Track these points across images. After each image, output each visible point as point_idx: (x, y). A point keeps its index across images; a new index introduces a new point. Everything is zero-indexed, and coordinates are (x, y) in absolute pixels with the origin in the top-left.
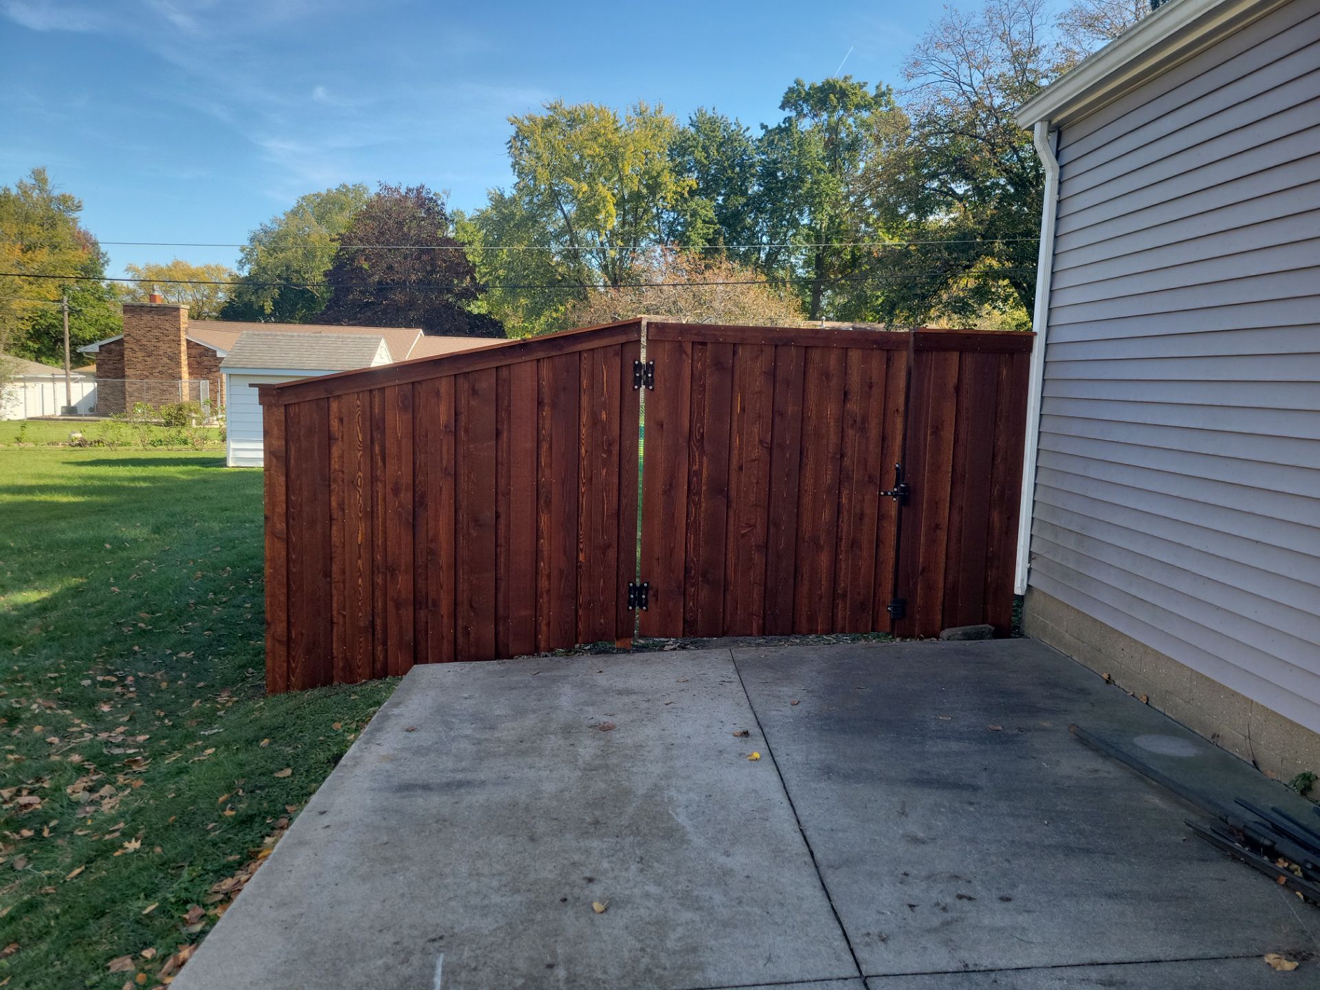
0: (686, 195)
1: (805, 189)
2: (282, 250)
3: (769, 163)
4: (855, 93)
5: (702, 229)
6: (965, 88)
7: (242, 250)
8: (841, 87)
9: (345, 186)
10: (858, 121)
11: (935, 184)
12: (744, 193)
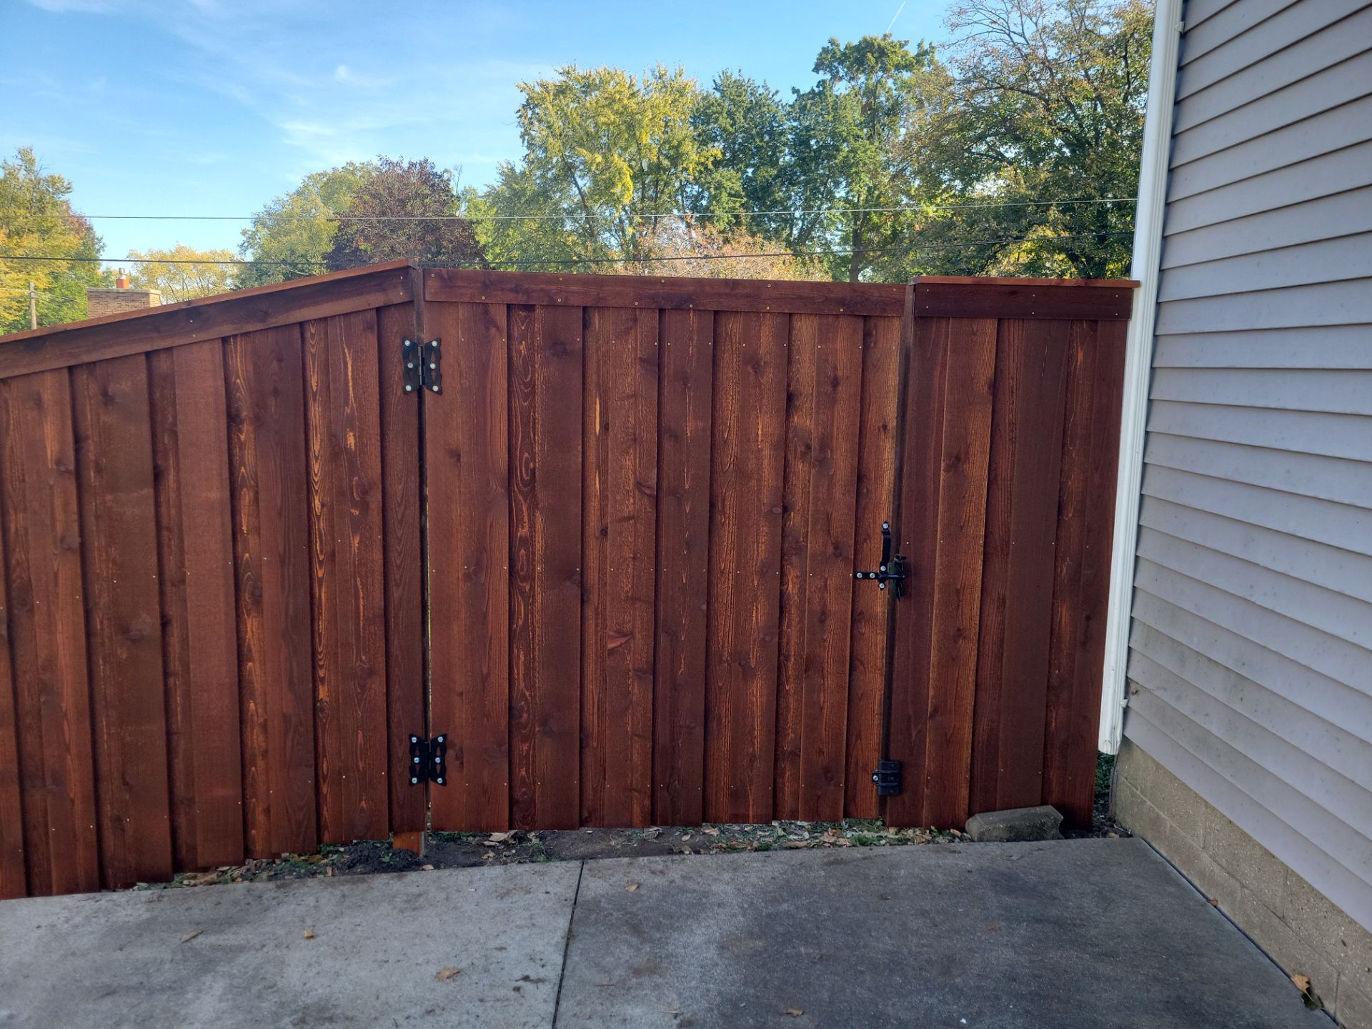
0: (710, 166)
1: (840, 158)
2: (287, 234)
3: (801, 131)
4: (895, 52)
5: (727, 203)
6: (1017, 39)
7: (244, 233)
8: (879, 46)
9: (352, 164)
10: (899, 82)
11: (983, 148)
12: (774, 163)
